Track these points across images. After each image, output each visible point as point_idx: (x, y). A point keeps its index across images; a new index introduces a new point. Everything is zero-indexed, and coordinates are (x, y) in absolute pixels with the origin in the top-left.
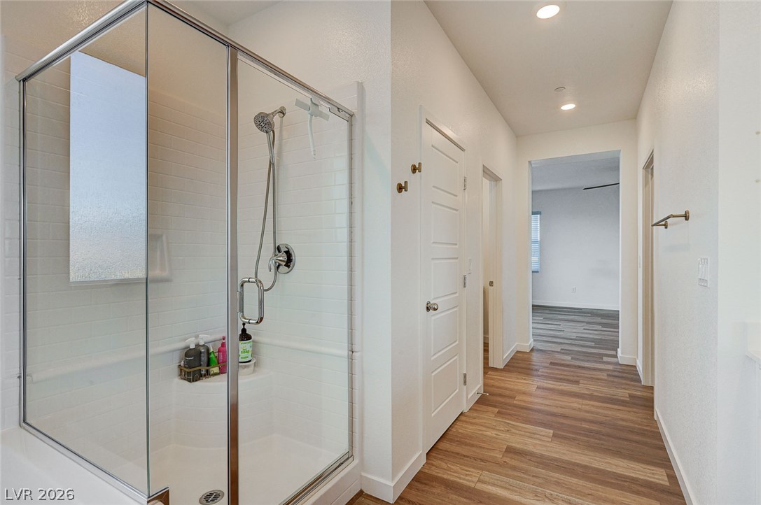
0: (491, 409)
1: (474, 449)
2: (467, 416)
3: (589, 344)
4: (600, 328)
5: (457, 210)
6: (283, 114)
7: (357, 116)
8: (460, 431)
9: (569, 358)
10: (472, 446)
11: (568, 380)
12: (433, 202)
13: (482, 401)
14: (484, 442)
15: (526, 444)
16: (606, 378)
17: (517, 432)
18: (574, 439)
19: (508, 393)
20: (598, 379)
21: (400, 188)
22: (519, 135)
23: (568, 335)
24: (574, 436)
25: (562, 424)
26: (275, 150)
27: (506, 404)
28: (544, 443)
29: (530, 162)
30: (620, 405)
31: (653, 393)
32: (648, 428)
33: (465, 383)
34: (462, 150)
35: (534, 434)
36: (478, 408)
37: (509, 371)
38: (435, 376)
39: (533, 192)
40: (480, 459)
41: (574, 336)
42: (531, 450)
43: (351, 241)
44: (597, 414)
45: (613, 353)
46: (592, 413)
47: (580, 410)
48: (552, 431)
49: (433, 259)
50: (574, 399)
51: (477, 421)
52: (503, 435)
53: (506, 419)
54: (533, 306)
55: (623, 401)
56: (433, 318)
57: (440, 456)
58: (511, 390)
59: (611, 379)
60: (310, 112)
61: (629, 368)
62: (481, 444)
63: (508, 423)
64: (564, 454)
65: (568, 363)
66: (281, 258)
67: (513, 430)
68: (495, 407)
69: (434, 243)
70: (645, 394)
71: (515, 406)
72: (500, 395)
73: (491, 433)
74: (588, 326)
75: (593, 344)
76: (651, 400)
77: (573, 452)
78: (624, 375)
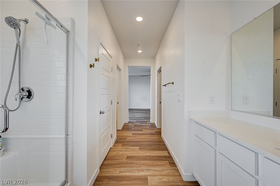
0: (120, 144)
1: (116, 160)
2: (112, 149)
3: (143, 119)
4: (144, 114)
5: (109, 78)
6: (27, 22)
7: (71, 32)
8: (111, 155)
9: (139, 123)
10: (116, 159)
11: (140, 130)
12: (102, 74)
13: (117, 142)
14: (119, 157)
15: (132, 154)
16: (149, 128)
17: (129, 150)
18: (145, 148)
19: (124, 137)
20: (147, 128)
21: (91, 66)
22: (126, 57)
23: (137, 117)
24: (144, 147)
25: (141, 144)
26: (21, 39)
27: (124, 141)
28: (137, 152)
29: (128, 66)
30: (154, 135)
31: (161, 130)
32: (161, 140)
33: (112, 137)
34: (111, 58)
35: (134, 149)
36: (116, 145)
37: (123, 130)
38: (102, 138)
39: (129, 76)
40: (119, 164)
41: (139, 117)
42: (134, 155)
43: (67, 87)
44: (149, 139)
45: (149, 120)
46: (148, 139)
47: (144, 138)
48: (139, 147)
49: (102, 95)
50: (142, 136)
51: (116, 150)
52: (125, 153)
53: (125, 146)
54: (129, 109)
55: (154, 134)
56: (102, 116)
57: (105, 167)
58: (125, 136)
59: (150, 128)
60: (45, 21)
61: (153, 124)
62: (118, 158)
63: (126, 148)
64: (143, 154)
65: (138, 125)
66: (24, 94)
67: (128, 150)
68: (121, 143)
69: (102, 89)
70: (158, 131)
71: (127, 141)
72: (122, 139)
73: (121, 153)
74: (142, 114)
75: (144, 119)
76: (161, 132)
77: (146, 152)
78: (153, 126)
